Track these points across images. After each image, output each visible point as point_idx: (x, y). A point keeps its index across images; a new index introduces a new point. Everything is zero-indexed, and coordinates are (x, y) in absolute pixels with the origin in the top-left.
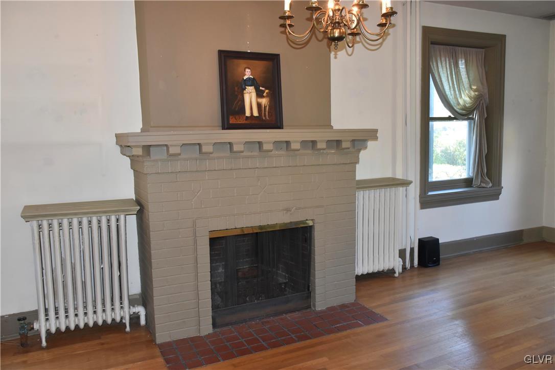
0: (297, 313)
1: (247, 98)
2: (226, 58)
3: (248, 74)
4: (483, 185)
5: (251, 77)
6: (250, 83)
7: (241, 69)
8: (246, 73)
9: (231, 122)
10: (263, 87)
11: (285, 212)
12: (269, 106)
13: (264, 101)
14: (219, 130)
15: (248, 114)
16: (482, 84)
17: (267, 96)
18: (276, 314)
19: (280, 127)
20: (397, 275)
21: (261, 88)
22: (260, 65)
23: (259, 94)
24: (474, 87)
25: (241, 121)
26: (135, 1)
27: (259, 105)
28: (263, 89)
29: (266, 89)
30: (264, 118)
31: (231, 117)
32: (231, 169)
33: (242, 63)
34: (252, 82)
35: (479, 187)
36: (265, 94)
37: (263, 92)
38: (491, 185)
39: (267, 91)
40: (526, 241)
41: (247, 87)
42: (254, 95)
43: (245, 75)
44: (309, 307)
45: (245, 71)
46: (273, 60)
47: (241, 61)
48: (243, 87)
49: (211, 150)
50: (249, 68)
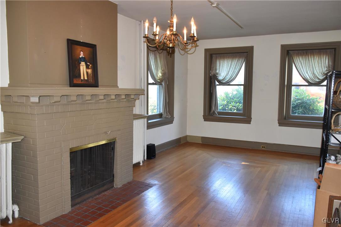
0: (109, 191)
1: (81, 68)
2: (72, 44)
3: (82, 55)
4: (167, 117)
5: (83, 56)
6: (83, 60)
7: (78, 51)
8: (81, 54)
9: (74, 82)
10: (89, 63)
11: (105, 134)
12: (92, 74)
13: (90, 71)
14: (68, 87)
15: (82, 78)
16: (166, 68)
17: (91, 68)
18: (99, 194)
19: (97, 86)
20: (141, 164)
21: (88, 63)
22: (88, 50)
23: (87, 67)
24: (163, 69)
25: (79, 82)
26: (6, 1)
27: (87, 73)
28: (89, 64)
29: (90, 64)
30: (90, 81)
31: (74, 79)
32: (81, 111)
33: (79, 48)
34: (84, 59)
35: (165, 118)
36: (90, 67)
37: (89, 65)
38: (170, 117)
39: (91, 65)
40: (182, 142)
41: (81, 62)
42: (85, 67)
43: (80, 55)
44: (113, 186)
45: (80, 52)
46: (93, 47)
47: (78, 47)
48: (80, 62)
49: (75, 99)
50: (82, 51)
